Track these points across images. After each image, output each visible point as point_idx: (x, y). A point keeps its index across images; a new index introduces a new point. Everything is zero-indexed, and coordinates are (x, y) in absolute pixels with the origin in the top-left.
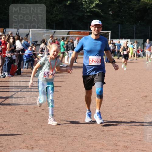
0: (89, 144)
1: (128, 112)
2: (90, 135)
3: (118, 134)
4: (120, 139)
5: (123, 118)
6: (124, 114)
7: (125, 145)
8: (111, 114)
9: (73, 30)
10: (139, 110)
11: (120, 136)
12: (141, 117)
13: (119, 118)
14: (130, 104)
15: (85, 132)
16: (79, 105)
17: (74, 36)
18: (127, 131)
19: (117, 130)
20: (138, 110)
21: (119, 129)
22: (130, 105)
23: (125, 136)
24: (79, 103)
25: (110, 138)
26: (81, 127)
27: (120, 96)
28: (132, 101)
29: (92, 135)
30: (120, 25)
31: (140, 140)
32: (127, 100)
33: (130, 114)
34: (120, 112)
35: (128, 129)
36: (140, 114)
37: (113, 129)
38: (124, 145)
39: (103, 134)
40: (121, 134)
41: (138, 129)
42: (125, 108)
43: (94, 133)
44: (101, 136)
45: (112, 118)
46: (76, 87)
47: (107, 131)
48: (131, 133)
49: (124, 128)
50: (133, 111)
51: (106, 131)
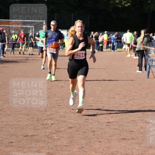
0: (9, 152)
1: (57, 114)
2: (11, 141)
3: (43, 139)
4: (44, 145)
5: (51, 120)
6: (53, 116)
7: (49, 151)
8: (38, 116)
9: (3, 19)
10: (70, 111)
11: (44, 141)
12: (71, 119)
13: (46, 121)
14: (60, 104)
15: (6, 138)
16: (3, 106)
17: (4, 26)
18: (53, 135)
19: (43, 134)
20: (68, 111)
21: (45, 133)
22: (60, 106)
23: (50, 141)
24: (4, 104)
25: (33, 145)
26: (2, 132)
27: (51, 94)
28: (63, 100)
29: (13, 141)
30: (56, 14)
31: (66, 146)
32: (58, 100)
33: (59, 116)
34: (48, 113)
35: (55, 133)
36: (70, 115)
37: (38, 134)
38: (47, 152)
39: (26, 140)
40: (46, 139)
41: (66, 133)
42: (54, 109)
43: (16, 139)
44: (24, 142)
45: (39, 120)
46: (3, 85)
47: (32, 136)
48: (57, 138)
49: (51, 132)
50: (63, 112)
51: (30, 136)
